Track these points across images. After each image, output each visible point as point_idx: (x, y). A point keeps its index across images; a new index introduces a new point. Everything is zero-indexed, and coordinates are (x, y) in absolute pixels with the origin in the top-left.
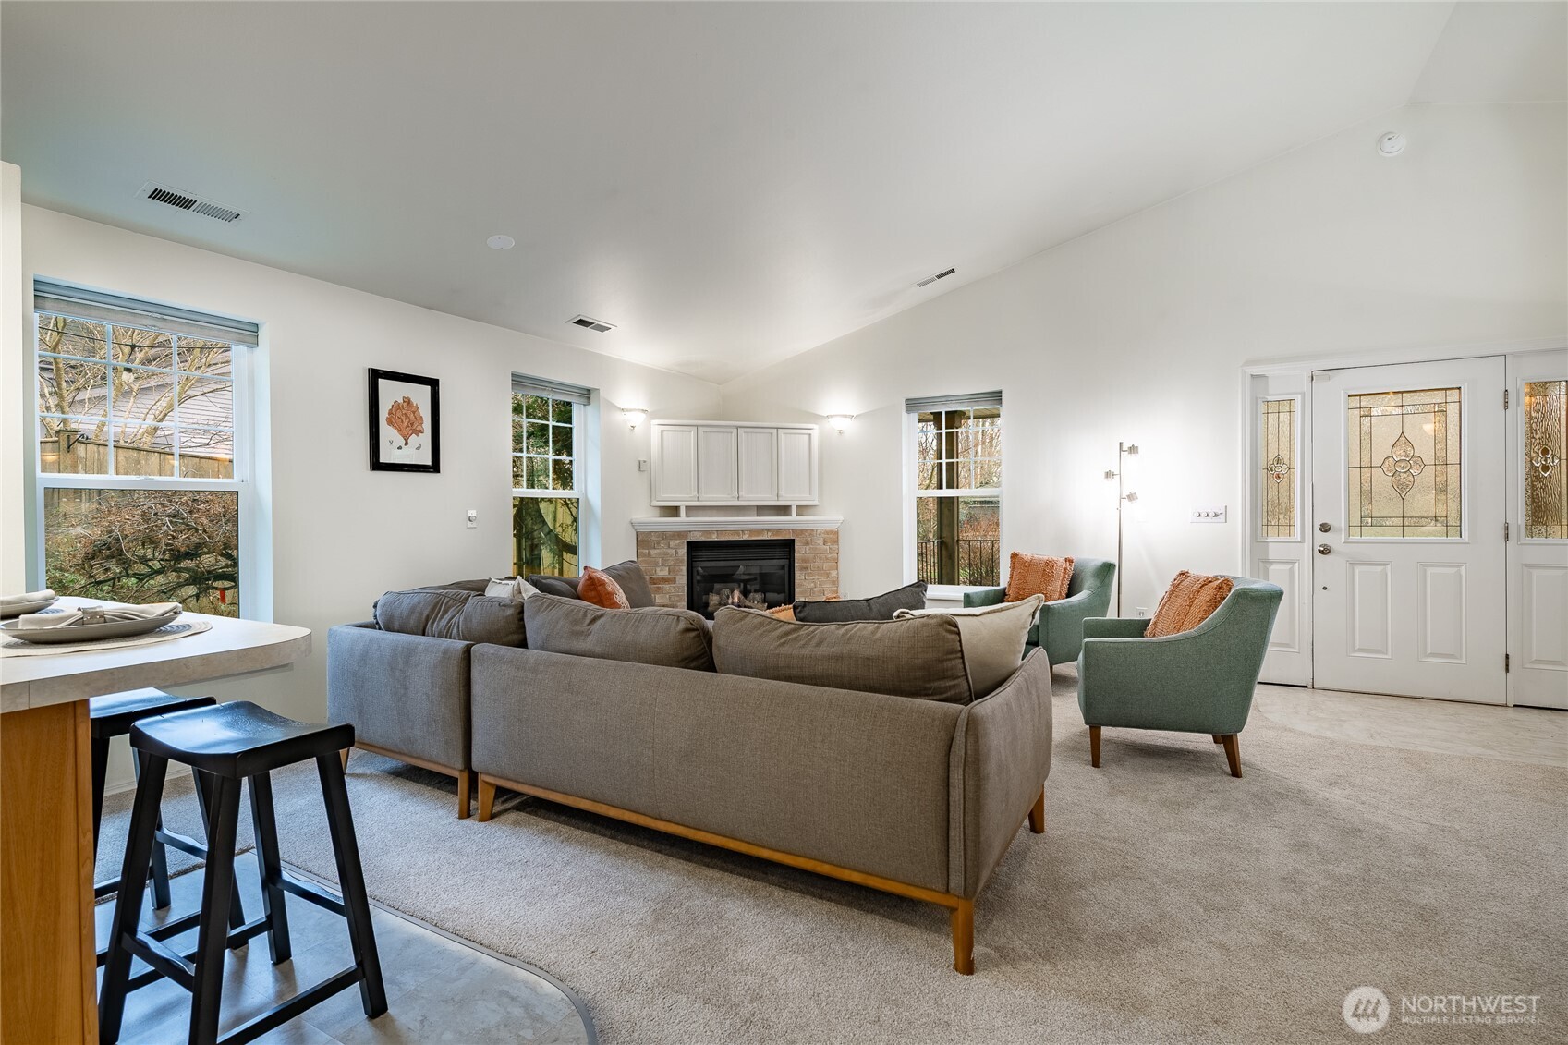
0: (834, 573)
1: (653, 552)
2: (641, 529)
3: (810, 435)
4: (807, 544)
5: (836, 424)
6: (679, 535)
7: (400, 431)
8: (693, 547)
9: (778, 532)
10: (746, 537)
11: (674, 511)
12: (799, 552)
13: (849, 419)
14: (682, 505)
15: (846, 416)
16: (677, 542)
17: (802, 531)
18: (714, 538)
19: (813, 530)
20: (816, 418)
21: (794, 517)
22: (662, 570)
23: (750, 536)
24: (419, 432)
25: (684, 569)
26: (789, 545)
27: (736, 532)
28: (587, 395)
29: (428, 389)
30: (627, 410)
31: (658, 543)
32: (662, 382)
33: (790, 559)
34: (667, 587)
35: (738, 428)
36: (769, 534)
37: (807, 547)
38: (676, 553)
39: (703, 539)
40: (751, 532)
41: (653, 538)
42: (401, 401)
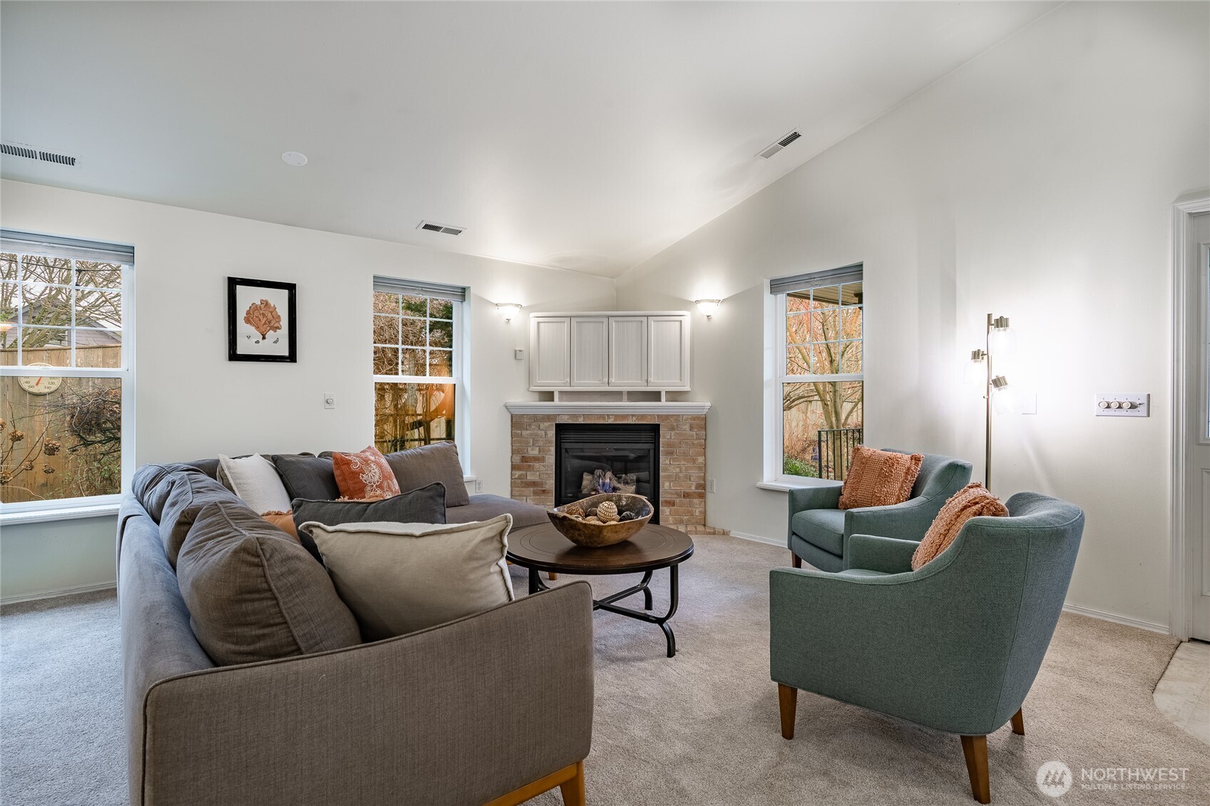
0: (701, 459)
1: (525, 433)
2: (516, 412)
3: (681, 321)
4: (672, 429)
5: (704, 309)
6: (548, 418)
7: (257, 328)
8: (561, 428)
9: (643, 416)
10: (611, 421)
11: (549, 396)
12: (664, 437)
13: (715, 304)
14: (556, 389)
15: (712, 301)
16: (547, 424)
17: (668, 417)
18: (581, 421)
19: (679, 415)
20: (687, 304)
21: (663, 402)
22: (532, 450)
23: (615, 420)
24: (276, 329)
25: (553, 449)
26: (655, 429)
27: (602, 416)
28: (463, 293)
29: (285, 293)
30: (502, 305)
31: (530, 425)
32: (539, 278)
33: (655, 443)
34: (537, 465)
35: (608, 317)
36: (634, 418)
37: (673, 433)
38: (546, 434)
39: (570, 422)
40: (617, 416)
41: (526, 420)
42: (258, 303)
